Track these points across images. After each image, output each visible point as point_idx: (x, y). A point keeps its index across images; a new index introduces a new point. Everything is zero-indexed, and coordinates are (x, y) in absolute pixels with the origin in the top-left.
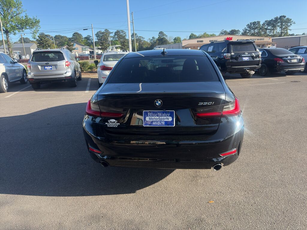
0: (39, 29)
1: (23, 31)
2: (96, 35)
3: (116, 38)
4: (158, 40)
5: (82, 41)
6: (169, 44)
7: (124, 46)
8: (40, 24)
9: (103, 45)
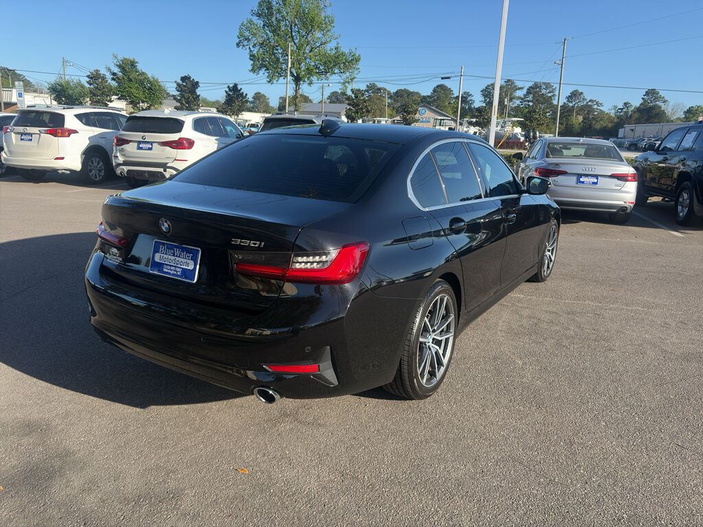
0: (355, 76)
1: (327, 79)
2: (482, 91)
3: (529, 101)
4: (638, 110)
5: (450, 103)
6: (668, 121)
7: (531, 122)
8: (360, 65)
9: (480, 116)
